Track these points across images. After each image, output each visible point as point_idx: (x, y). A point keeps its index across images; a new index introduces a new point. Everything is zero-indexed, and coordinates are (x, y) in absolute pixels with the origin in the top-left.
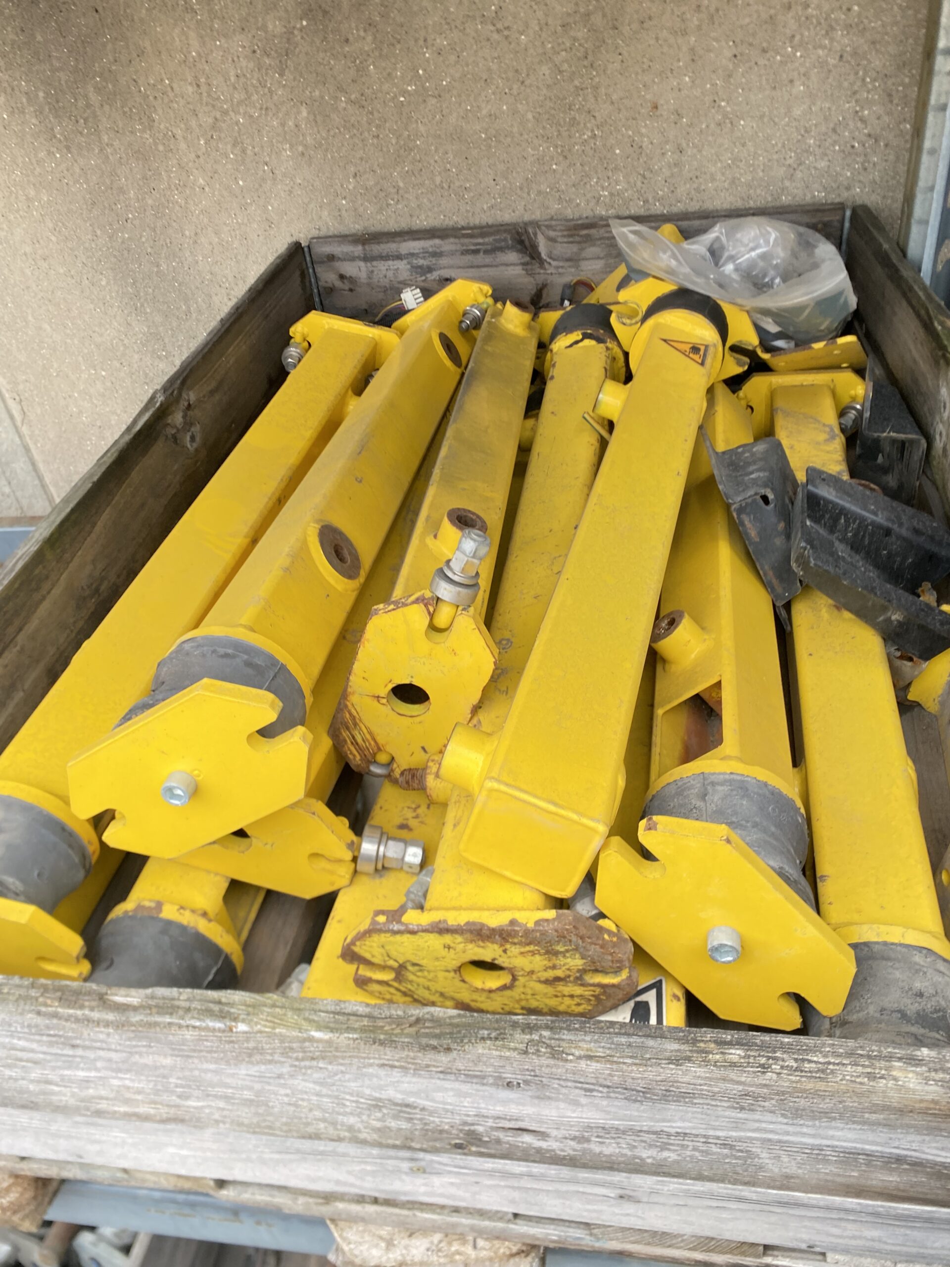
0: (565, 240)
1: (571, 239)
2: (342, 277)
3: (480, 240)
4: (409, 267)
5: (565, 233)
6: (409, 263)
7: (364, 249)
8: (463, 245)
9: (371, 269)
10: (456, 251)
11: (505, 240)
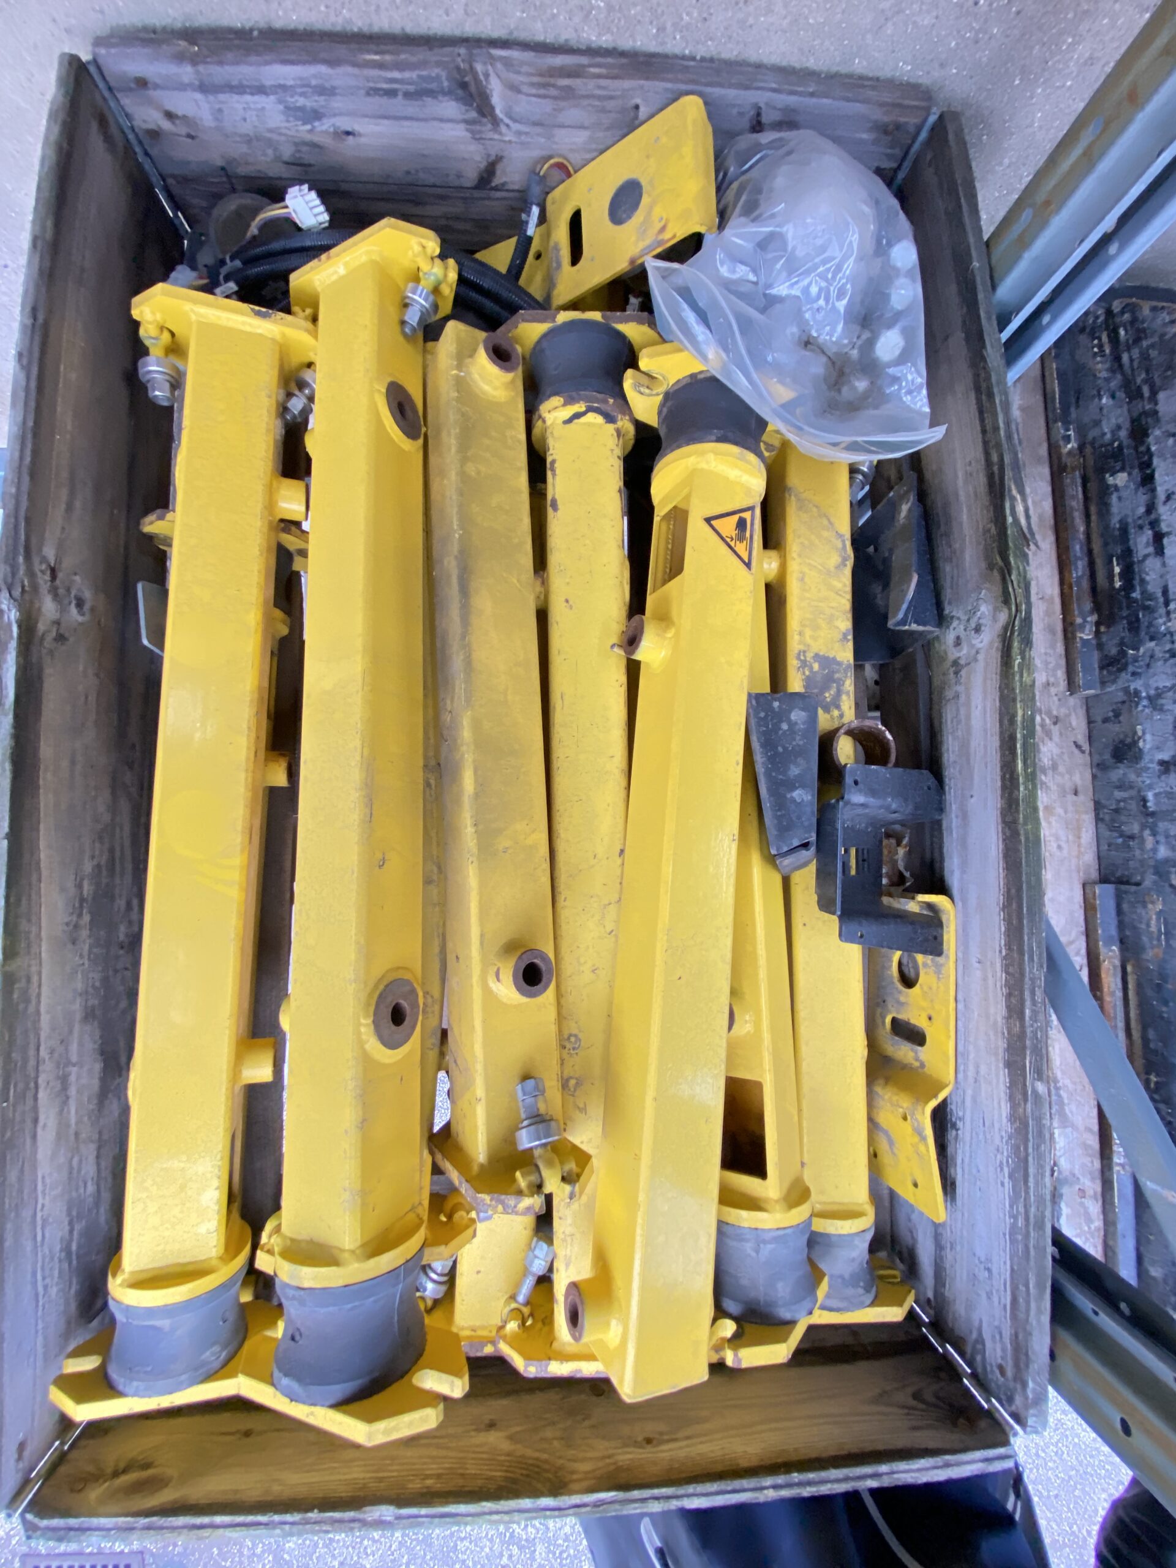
0: (534, 91)
1: (542, 91)
2: (170, 115)
3: (396, 75)
4: (281, 107)
5: (536, 79)
6: (280, 102)
7: (197, 72)
8: (368, 80)
9: (217, 106)
10: (359, 88)
11: (438, 78)
